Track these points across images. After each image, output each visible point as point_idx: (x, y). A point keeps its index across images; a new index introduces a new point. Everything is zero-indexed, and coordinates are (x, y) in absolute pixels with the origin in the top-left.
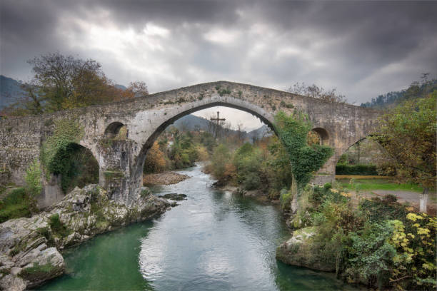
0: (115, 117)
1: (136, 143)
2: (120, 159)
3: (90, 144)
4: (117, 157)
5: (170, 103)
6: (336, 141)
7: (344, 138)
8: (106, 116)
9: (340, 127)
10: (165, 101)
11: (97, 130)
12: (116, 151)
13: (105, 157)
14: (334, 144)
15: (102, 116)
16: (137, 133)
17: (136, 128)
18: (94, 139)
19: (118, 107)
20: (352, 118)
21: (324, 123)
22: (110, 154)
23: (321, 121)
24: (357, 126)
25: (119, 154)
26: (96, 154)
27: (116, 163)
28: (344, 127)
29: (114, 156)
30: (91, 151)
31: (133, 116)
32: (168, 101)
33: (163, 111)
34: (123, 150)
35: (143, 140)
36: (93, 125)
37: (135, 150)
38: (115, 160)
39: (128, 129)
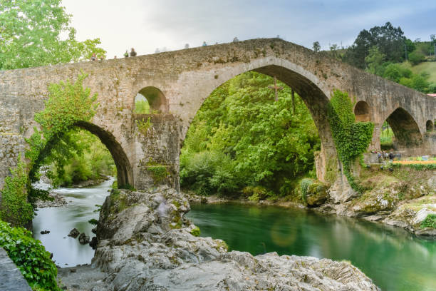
0: (148, 78)
1: (181, 120)
2: (166, 145)
3: (111, 122)
4: (161, 143)
5: (221, 62)
6: (375, 115)
8: (135, 76)
9: (376, 100)
10: (215, 59)
11: (120, 99)
12: (160, 133)
13: (144, 143)
14: (374, 119)
16: (182, 105)
17: (179, 97)
18: (118, 115)
19: (152, 63)
20: (383, 91)
21: (365, 96)
22: (151, 138)
23: (363, 93)
24: (388, 100)
25: (164, 137)
26: (121, 139)
27: (161, 152)
28: (379, 100)
29: (157, 141)
30: (114, 134)
31: (174, 78)
32: (218, 58)
33: (212, 72)
34: (170, 130)
35: (190, 114)
36: (114, 91)
37: (181, 130)
38: (159, 148)
39: (167, 98)
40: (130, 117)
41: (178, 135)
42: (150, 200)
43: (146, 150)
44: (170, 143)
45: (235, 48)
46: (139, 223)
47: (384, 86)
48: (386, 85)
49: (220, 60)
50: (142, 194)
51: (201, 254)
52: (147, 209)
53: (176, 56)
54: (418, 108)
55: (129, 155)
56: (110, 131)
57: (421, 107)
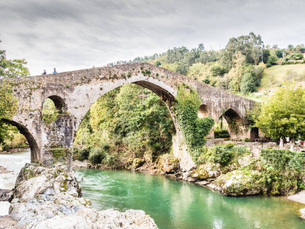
0: (52, 90)
1: (75, 118)
2: (63, 134)
3: (26, 120)
4: (60, 134)
6: (213, 114)
7: (216, 112)
8: (43, 88)
9: (214, 104)
10: (101, 76)
11: (32, 104)
12: (60, 127)
13: (48, 134)
14: (211, 116)
15: (39, 87)
16: (76, 108)
17: (75, 102)
18: (31, 115)
19: (56, 80)
20: (219, 98)
21: (206, 101)
22: (54, 130)
23: (205, 99)
24: (222, 104)
25: (63, 129)
26: (32, 131)
27: (60, 139)
28: (216, 104)
29: (58, 132)
30: (27, 127)
31: (72, 90)
32: (103, 76)
33: (99, 86)
34: (67, 125)
35: (81, 114)
36: (28, 98)
37: (75, 125)
38: (59, 137)
39: (66, 103)
40: (39, 116)
41: (72, 128)
42: (49, 173)
43: (50, 138)
44: (66, 134)
45: (115, 70)
46: (39, 188)
47: (220, 94)
48: (222, 94)
49: (105, 77)
50: (44, 168)
51: (74, 209)
52: (46, 179)
53: (73, 75)
54: (244, 109)
55: (37, 141)
56: (25, 125)
57: (246, 108)
